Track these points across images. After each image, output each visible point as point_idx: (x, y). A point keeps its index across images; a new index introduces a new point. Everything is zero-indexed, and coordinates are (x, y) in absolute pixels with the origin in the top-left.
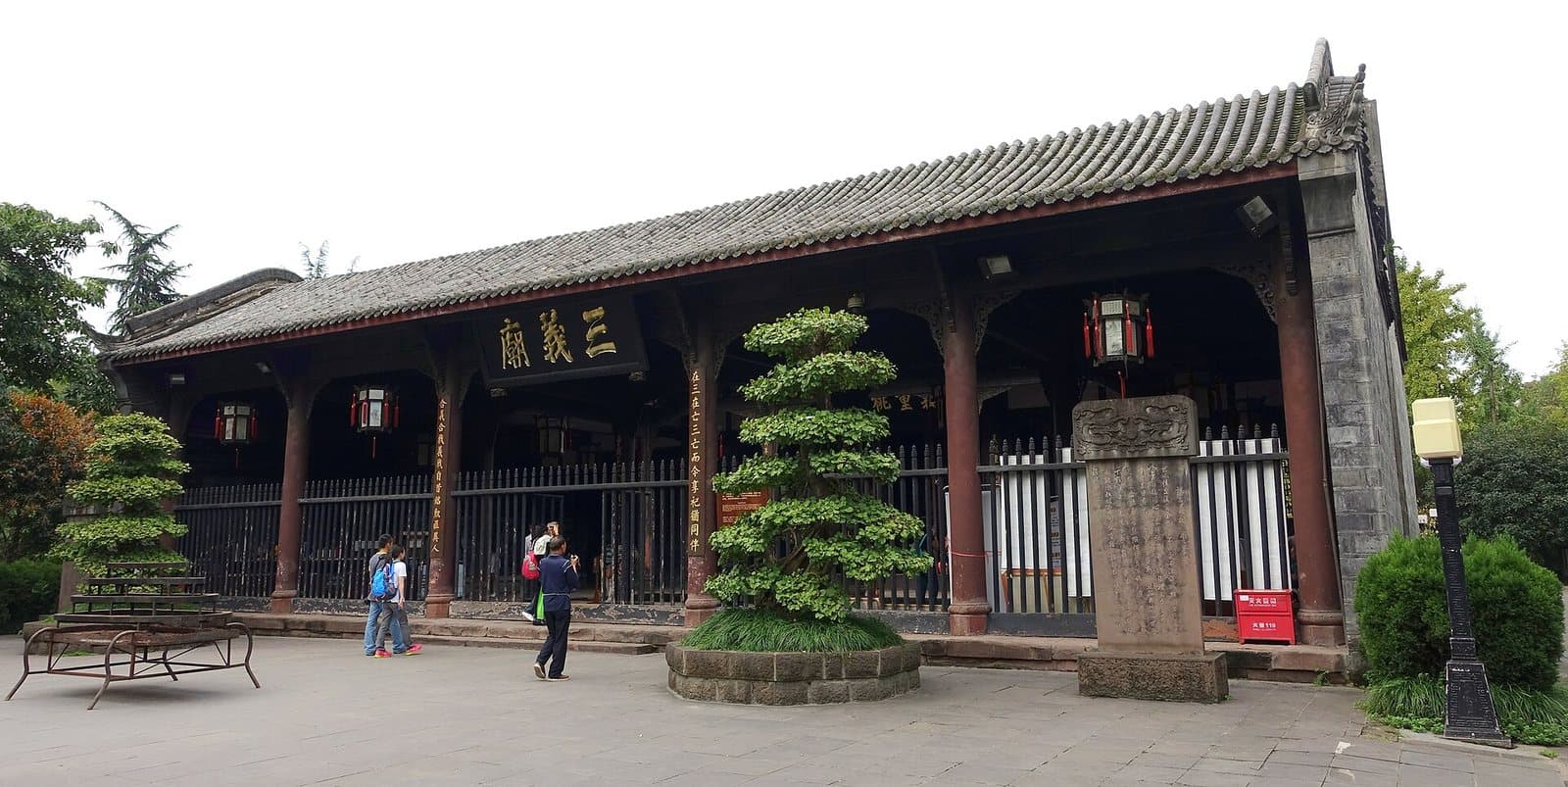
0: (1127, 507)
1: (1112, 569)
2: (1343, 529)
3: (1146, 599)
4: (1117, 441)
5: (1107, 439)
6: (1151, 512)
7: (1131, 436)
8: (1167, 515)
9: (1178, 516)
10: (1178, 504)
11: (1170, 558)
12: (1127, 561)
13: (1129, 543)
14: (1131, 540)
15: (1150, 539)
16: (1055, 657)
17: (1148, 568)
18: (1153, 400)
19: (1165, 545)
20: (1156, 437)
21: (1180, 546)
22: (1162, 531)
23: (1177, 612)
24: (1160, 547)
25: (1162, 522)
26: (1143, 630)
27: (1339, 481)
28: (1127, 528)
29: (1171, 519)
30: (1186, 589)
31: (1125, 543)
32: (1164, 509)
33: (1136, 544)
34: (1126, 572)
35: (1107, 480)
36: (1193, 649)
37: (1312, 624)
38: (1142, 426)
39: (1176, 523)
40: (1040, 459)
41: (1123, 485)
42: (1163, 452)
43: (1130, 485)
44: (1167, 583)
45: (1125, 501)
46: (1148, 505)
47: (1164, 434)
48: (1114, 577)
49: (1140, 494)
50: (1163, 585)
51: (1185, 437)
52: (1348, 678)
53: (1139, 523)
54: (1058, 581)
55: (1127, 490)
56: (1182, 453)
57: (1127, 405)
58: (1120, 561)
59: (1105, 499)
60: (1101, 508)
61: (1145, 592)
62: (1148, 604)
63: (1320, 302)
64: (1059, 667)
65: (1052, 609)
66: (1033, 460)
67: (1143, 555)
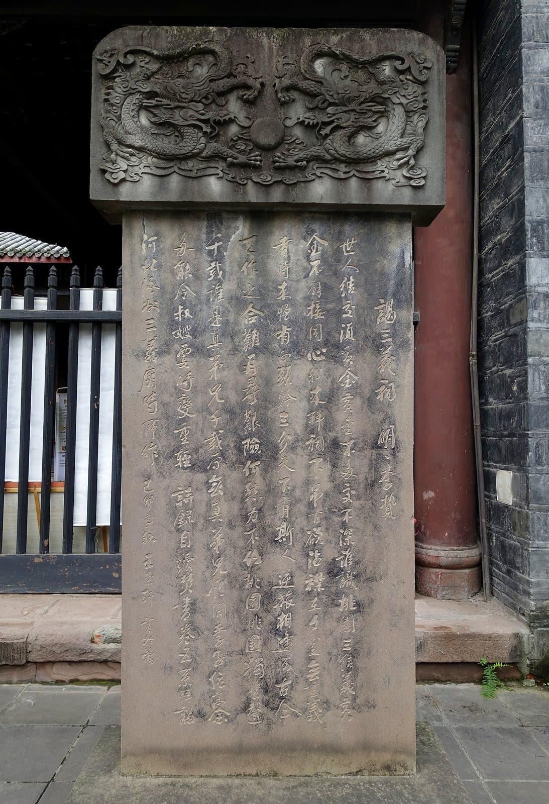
0: (236, 350)
1: (179, 531)
2: (538, 426)
3: (270, 618)
4: (226, 150)
5: (194, 141)
6: (302, 369)
7: (266, 139)
8: (347, 379)
9: (377, 382)
10: (378, 347)
11: (346, 500)
12: (223, 510)
13: (232, 455)
14: (239, 449)
15: (293, 448)
16: (33, 657)
17: (282, 530)
18: (334, 40)
19: (334, 466)
20: (337, 144)
21: (375, 467)
22: (328, 426)
23: (354, 654)
24: (321, 469)
25: (331, 397)
26: (257, 708)
27: (536, 348)
28: (231, 412)
29: (355, 390)
30: (383, 588)
31: (223, 455)
32: (338, 360)
33: (254, 458)
34: (219, 541)
35: (183, 272)
36: (387, 757)
37: (440, 567)
38: (298, 112)
39: (371, 402)
40: (42, 304)
41: (229, 286)
42: (354, 193)
43: (248, 287)
44: (333, 571)
45: (229, 332)
46: (296, 349)
47: (361, 139)
48: (182, 553)
49: (274, 317)
50: (321, 578)
51: (419, 150)
52: (526, 670)
53: (267, 400)
54: (58, 501)
55: (238, 302)
56: (406, 198)
57: (260, 45)
58: (202, 509)
59: (173, 325)
60: (160, 353)
61: (268, 598)
62: (276, 631)
63: (530, 48)
64: (42, 675)
65: (45, 548)
66: (29, 304)
67: (271, 490)
